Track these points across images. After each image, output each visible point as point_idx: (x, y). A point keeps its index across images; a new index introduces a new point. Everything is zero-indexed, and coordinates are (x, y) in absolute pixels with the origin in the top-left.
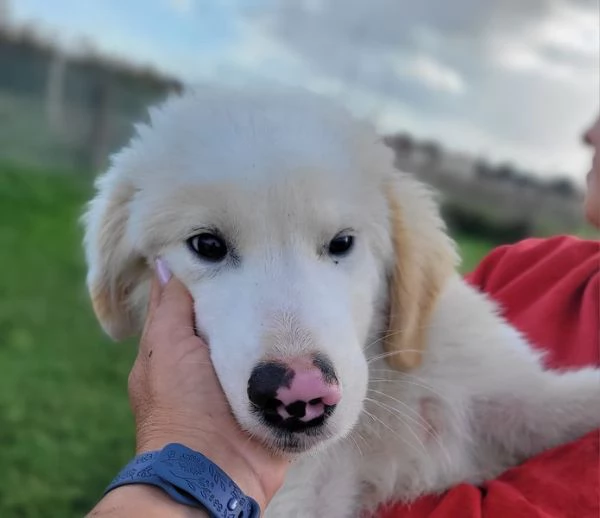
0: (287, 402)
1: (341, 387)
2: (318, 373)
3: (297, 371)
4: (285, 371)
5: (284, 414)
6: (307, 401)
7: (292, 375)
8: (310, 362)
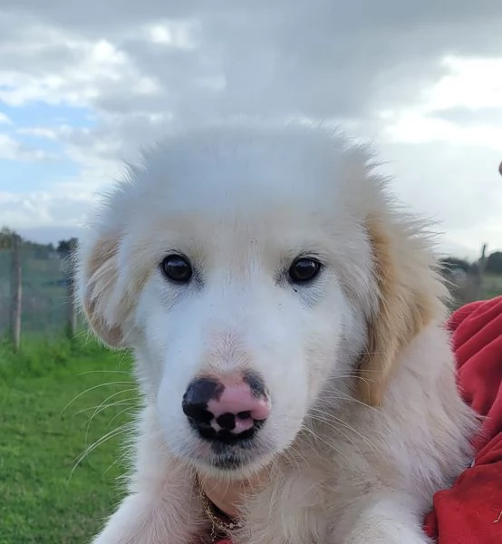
0: (217, 415)
1: (269, 403)
2: (247, 388)
3: (226, 386)
4: (215, 385)
5: (215, 426)
6: (235, 413)
7: (222, 389)
8: (240, 378)
